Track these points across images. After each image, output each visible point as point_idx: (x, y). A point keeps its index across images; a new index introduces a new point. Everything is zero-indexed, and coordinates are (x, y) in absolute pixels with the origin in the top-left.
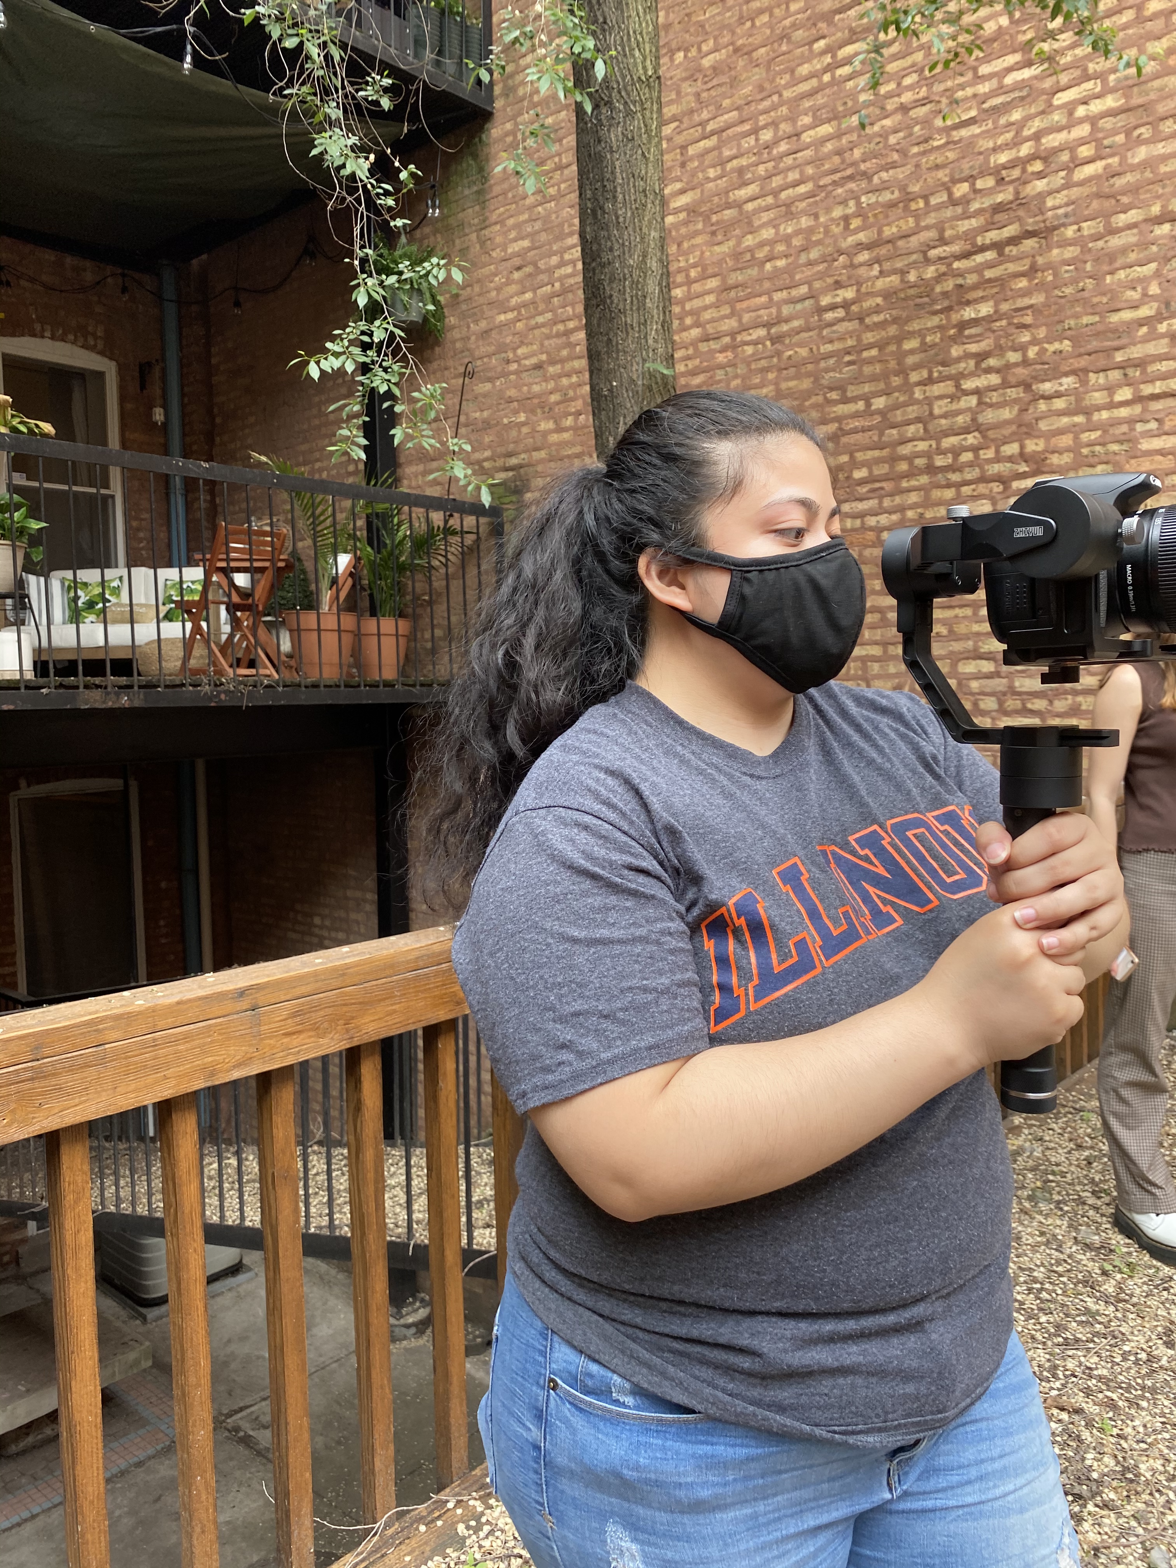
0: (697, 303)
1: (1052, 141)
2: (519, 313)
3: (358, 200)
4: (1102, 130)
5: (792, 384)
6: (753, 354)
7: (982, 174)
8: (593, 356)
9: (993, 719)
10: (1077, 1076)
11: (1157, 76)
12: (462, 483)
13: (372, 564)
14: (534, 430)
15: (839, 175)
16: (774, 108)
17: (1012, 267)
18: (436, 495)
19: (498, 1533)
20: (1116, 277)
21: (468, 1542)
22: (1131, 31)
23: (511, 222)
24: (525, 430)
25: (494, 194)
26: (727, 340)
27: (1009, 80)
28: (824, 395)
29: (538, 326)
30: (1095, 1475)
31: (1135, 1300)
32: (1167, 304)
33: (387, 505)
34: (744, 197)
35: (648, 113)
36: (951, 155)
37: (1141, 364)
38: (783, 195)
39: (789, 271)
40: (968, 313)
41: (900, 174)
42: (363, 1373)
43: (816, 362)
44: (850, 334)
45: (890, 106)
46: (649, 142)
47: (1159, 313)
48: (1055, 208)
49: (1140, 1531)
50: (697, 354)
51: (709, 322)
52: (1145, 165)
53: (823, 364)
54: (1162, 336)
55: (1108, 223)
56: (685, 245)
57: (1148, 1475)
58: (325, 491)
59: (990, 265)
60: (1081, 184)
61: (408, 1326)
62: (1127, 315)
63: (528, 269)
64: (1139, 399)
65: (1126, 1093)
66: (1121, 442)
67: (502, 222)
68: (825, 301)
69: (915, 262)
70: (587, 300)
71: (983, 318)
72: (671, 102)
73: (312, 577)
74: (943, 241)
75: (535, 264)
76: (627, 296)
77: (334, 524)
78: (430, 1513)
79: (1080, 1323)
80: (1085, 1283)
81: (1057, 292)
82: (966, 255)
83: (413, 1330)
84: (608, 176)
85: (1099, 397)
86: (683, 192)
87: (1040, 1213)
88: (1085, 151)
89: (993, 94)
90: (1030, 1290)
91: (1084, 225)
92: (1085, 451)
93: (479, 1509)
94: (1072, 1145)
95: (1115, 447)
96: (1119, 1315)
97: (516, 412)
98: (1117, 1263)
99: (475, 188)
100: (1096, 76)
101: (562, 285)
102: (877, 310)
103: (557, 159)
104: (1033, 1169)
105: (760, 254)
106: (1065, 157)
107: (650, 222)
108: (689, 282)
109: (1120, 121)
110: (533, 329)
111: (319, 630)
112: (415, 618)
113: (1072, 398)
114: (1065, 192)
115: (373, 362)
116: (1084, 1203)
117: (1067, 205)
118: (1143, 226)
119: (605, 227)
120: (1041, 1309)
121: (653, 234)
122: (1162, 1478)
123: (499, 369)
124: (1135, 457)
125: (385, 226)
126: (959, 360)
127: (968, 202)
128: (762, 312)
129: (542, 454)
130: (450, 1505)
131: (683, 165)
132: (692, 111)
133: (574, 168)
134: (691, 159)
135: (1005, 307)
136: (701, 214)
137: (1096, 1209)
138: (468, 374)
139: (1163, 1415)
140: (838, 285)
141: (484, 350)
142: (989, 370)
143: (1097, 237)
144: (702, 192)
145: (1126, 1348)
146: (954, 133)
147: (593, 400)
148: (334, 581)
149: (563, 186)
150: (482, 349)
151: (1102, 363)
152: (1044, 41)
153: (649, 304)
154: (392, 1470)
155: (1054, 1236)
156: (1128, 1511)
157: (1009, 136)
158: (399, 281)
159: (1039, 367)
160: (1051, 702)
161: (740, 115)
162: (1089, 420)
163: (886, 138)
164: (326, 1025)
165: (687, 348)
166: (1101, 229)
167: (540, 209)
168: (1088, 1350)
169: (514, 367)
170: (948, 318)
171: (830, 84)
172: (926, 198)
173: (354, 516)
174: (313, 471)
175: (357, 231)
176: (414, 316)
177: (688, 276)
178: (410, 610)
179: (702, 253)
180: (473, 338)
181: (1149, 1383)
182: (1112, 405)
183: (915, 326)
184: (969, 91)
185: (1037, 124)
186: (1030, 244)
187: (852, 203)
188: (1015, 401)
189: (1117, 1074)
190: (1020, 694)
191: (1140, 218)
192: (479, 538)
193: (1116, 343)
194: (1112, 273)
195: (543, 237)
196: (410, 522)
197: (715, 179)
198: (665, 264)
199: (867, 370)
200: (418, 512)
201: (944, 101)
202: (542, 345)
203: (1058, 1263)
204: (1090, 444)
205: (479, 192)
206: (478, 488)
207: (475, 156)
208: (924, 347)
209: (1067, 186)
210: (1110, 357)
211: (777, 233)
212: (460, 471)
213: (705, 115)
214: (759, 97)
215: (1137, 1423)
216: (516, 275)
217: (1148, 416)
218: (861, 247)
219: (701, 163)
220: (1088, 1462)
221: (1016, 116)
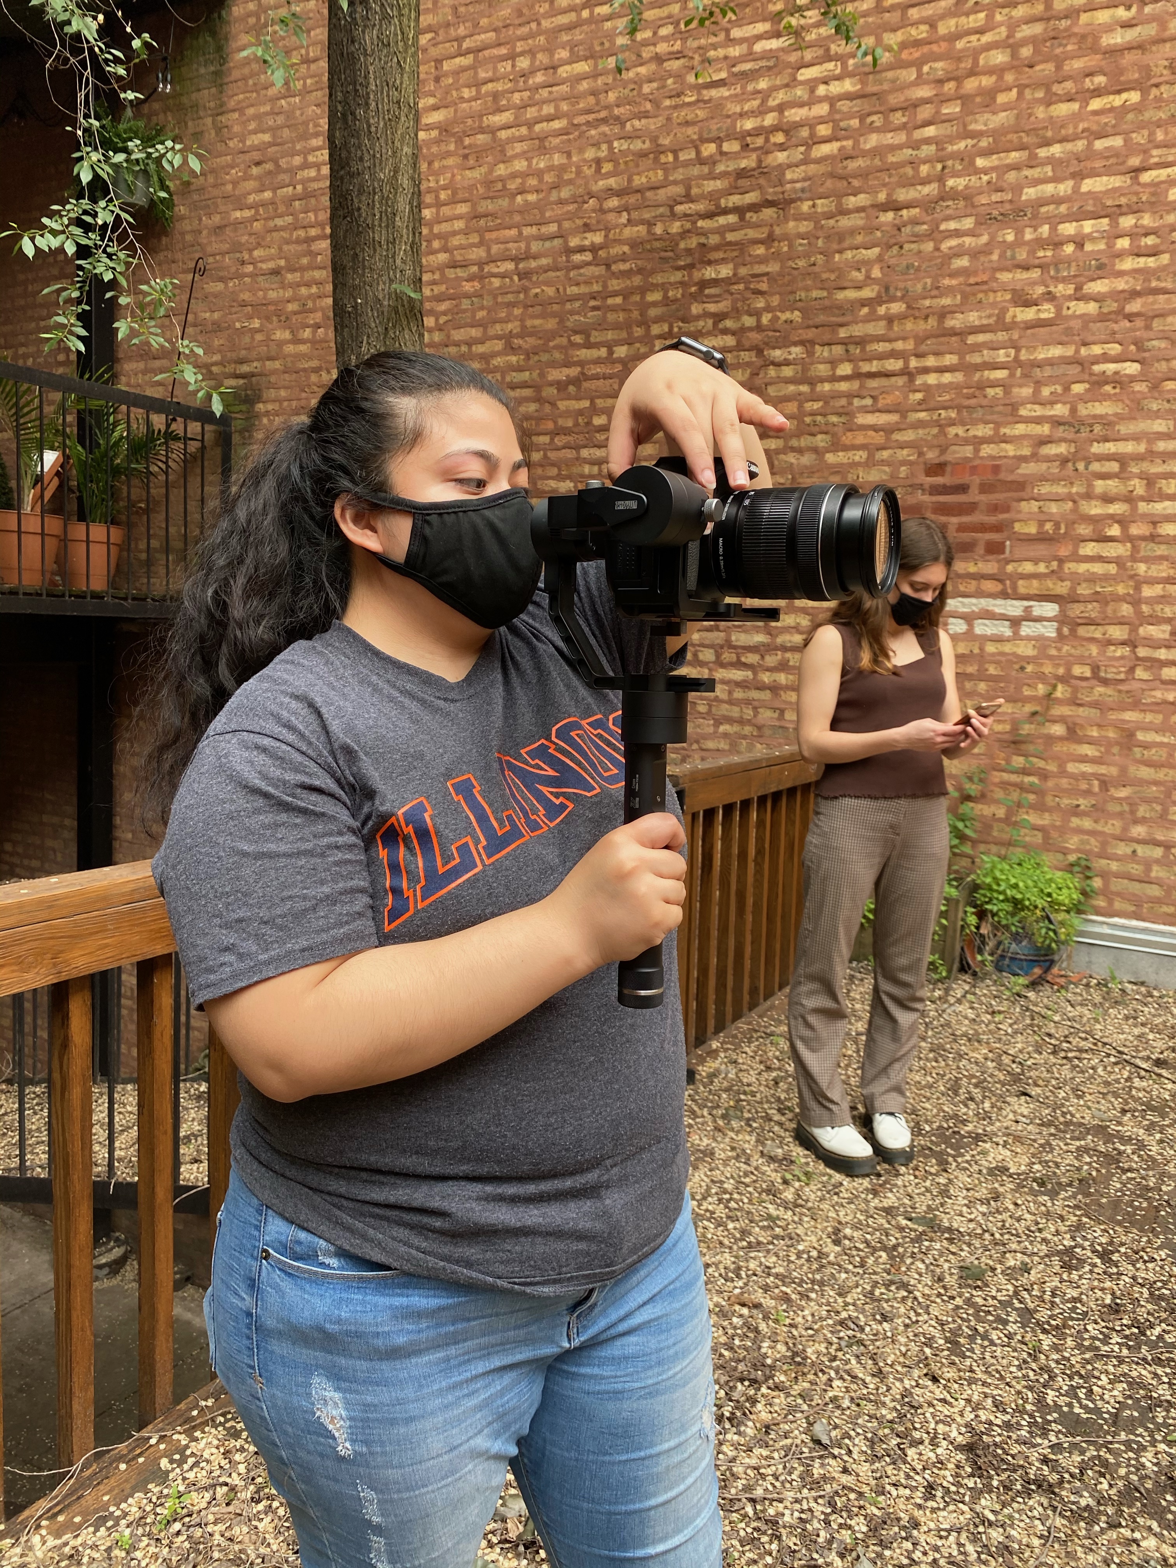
0: (445, 227)
1: (795, 115)
2: (257, 212)
3: (83, 63)
4: (839, 112)
5: (537, 322)
6: (500, 288)
7: (729, 137)
8: (338, 269)
9: (710, 670)
10: (769, 1003)
11: (891, 67)
12: (191, 388)
13: (83, 465)
14: (268, 339)
15: (593, 116)
16: (532, 35)
17: (752, 234)
18: (156, 396)
19: (203, 1464)
20: (844, 256)
21: (171, 1476)
22: (870, 20)
23: (251, 111)
24: (259, 337)
25: (232, 78)
26: (475, 269)
27: (758, 47)
28: (569, 337)
29: (277, 229)
30: (769, 1361)
31: (810, 1204)
32: (887, 289)
33: (103, 402)
34: (499, 124)
35: (405, 20)
36: (701, 114)
37: (862, 342)
38: (537, 128)
39: (540, 206)
40: (709, 273)
41: (653, 124)
42: (63, 1315)
43: (562, 303)
44: (597, 279)
45: (646, 53)
46: (406, 51)
47: (879, 296)
48: (793, 181)
49: (805, 1407)
50: (444, 280)
51: (457, 248)
52: (877, 152)
53: (568, 306)
54: (881, 318)
55: (839, 204)
56: (436, 165)
57: (814, 1357)
58: (32, 381)
59: (732, 229)
60: (818, 161)
61: (100, 1267)
62: (851, 294)
63: (269, 166)
64: (857, 375)
65: (812, 1019)
66: (840, 415)
67: (241, 110)
68: (574, 242)
69: (662, 216)
70: (334, 209)
71: (723, 280)
72: (428, 10)
73: (12, 472)
74: (688, 198)
75: (276, 162)
76: (376, 211)
77: (41, 418)
78: (130, 1451)
79: (762, 1228)
80: (768, 1191)
81: (790, 263)
82: (710, 215)
83: (106, 1270)
84: (361, 80)
85: (822, 369)
86: (435, 108)
87: (732, 1130)
88: (823, 130)
89: (742, 59)
90: (720, 1201)
91: (819, 202)
92: (808, 420)
93: (184, 1443)
94: (762, 1067)
95: (834, 419)
96: (796, 1219)
97: (250, 317)
98: (797, 1173)
99: (212, 69)
100: (837, 58)
101: (305, 189)
102: (623, 258)
103: (303, 51)
104: (727, 1090)
105: (512, 186)
106: (805, 133)
107: (403, 137)
108: (439, 204)
109: (856, 106)
110: (270, 231)
111: (19, 532)
112: (129, 526)
113: (799, 367)
114: (803, 168)
115: (97, 247)
116: (771, 1120)
117: (804, 180)
118: (870, 210)
119: (355, 134)
120: (729, 1217)
121: (405, 149)
122: (825, 1359)
123: (233, 269)
124: (851, 430)
125: (113, 97)
126: (698, 318)
127: (714, 163)
128: (511, 245)
129: (277, 365)
130: (153, 1441)
131: (437, 80)
132: (448, 25)
133: (324, 64)
134: (446, 75)
135: (743, 271)
136: (453, 135)
137: (780, 1124)
138: (199, 270)
139: (828, 1304)
140: (587, 228)
141: (215, 247)
142: (725, 331)
143: (829, 216)
144: (456, 111)
145: (801, 1247)
146: (705, 92)
147: (335, 315)
148: (39, 479)
149: (309, 81)
150: (215, 245)
151: (827, 337)
152: (792, 15)
153: (398, 223)
154: (91, 1411)
155: (743, 1150)
156: (796, 1389)
157: (756, 103)
158: (127, 161)
159: (771, 334)
160: (763, 657)
161: (498, 38)
162: (813, 390)
163: (641, 87)
164: (31, 959)
165: (433, 272)
166: (833, 208)
167: (283, 102)
168: (768, 1251)
169: (250, 268)
170: (690, 276)
171: (589, 21)
172: (675, 152)
173: (63, 410)
174: (16, 357)
175: (81, 96)
176: (140, 200)
177: (437, 197)
178: (123, 518)
179: (453, 176)
180: (205, 232)
181: (818, 1277)
182: (834, 379)
183: (659, 279)
184: (721, 53)
185: (781, 96)
186: (768, 213)
187: (604, 147)
188: (748, 364)
189: (805, 1002)
190: (735, 647)
191: (868, 203)
192: (203, 447)
193: (840, 320)
194: (840, 252)
195: (286, 133)
196: (128, 422)
197: (469, 100)
198: (416, 183)
199: (611, 317)
200: (138, 413)
201: (697, 57)
202: (280, 249)
203: (746, 1174)
204: (813, 414)
205: (218, 74)
206: (209, 397)
207: (214, 33)
208: (666, 301)
209: (805, 162)
210: (835, 332)
211: (529, 166)
212: (190, 375)
213: (461, 31)
214: (517, 22)
215: (806, 1312)
216: (255, 171)
217: (865, 393)
218: (611, 192)
219: (456, 81)
220: (763, 1350)
221: (763, 84)
